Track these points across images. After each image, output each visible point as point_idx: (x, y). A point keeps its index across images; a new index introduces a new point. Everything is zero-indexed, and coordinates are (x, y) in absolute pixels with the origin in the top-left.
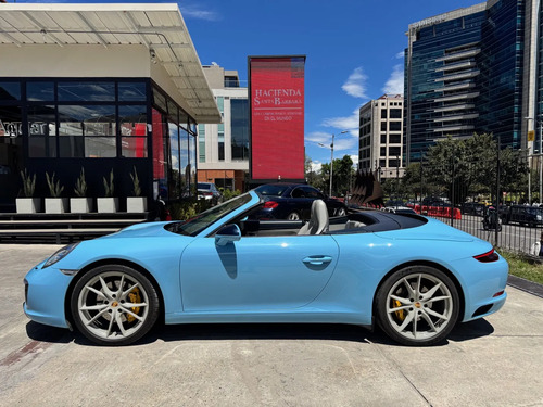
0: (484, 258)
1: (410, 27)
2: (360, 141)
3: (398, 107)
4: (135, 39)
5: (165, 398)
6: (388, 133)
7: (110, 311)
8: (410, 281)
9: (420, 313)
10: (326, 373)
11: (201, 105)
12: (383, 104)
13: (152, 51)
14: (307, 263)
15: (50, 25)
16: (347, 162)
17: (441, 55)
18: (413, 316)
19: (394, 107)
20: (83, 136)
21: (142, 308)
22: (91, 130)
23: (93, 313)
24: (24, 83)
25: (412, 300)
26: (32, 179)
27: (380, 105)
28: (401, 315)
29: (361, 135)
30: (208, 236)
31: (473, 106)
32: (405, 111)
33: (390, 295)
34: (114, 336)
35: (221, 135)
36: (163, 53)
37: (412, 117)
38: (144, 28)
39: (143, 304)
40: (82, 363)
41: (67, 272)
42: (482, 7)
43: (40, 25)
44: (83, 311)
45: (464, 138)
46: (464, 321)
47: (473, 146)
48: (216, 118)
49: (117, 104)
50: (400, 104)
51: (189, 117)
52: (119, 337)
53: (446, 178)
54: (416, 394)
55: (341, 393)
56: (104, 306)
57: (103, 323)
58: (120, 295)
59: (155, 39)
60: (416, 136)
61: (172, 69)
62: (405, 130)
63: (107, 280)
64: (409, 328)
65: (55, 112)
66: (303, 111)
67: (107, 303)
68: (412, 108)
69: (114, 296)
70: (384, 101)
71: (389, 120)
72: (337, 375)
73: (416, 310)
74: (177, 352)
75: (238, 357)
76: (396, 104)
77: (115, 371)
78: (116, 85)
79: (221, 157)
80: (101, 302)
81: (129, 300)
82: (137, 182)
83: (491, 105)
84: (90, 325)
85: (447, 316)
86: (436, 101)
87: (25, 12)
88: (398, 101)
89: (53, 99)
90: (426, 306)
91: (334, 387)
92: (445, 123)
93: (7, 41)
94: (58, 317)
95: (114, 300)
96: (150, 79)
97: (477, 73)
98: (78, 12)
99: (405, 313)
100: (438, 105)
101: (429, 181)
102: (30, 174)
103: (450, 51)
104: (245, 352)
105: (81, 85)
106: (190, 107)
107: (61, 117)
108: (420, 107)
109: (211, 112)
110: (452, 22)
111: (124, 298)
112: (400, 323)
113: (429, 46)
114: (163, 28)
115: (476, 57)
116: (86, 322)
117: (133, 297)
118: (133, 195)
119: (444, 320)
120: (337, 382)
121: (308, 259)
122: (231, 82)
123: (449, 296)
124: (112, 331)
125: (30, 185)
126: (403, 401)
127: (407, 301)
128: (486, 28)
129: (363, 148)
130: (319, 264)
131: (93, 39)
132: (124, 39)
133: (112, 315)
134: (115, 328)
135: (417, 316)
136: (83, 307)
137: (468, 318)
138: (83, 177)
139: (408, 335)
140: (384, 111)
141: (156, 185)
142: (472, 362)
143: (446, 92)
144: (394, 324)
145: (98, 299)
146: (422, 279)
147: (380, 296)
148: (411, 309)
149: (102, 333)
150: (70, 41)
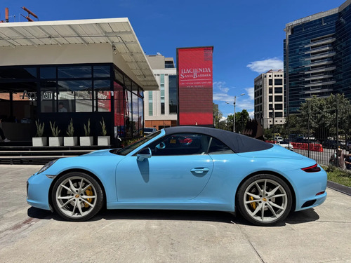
0: (308, 170)
1: (287, 25)
2: (255, 100)
3: (280, 78)
4: (103, 40)
5: (99, 250)
6: (274, 94)
7: (74, 200)
8: (259, 184)
9: (266, 205)
10: (200, 240)
11: (146, 79)
12: (270, 76)
13: (114, 46)
14: (193, 172)
15: (53, 33)
16: (244, 114)
17: (309, 43)
18: (261, 207)
19: (277, 78)
20: (75, 100)
21: (93, 199)
22: (81, 96)
23: (65, 201)
24: (38, 68)
25: (261, 196)
26: (42, 126)
27: (268, 76)
28: (254, 206)
29: (255, 96)
30: (133, 155)
31: (331, 76)
32: (285, 80)
33: (247, 193)
34: (76, 216)
35: (163, 98)
36: (120, 47)
37: (290, 84)
38: (109, 33)
39: (94, 197)
40: (56, 230)
41: (50, 176)
42: (335, 11)
43: (48, 34)
44: (59, 200)
45: (325, 97)
46: (296, 210)
47: (331, 103)
48: (155, 87)
49: (93, 79)
50: (281, 76)
51: (139, 86)
52: (79, 216)
53: (313, 125)
54: (254, 252)
55: (206, 251)
56: (71, 197)
57: (70, 207)
58: (80, 190)
59: (116, 40)
60: (292, 97)
61: (127, 57)
62: (285, 92)
63: (73, 181)
64: (259, 214)
65: (56, 85)
66: (212, 81)
67: (73, 195)
68: (290, 78)
69: (77, 191)
70: (271, 74)
71: (274, 86)
72: (207, 241)
73: (263, 203)
74: (112, 225)
75: (148, 230)
76: (278, 76)
77: (74, 235)
78: (92, 68)
79: (163, 112)
80: (69, 195)
81: (86, 194)
82: (104, 127)
83: (344, 75)
84: (62, 208)
85: (283, 208)
86: (306, 73)
87: (39, 26)
88: (280, 74)
89: (55, 77)
90: (270, 200)
91: (203, 247)
92: (313, 87)
93: (29, 43)
94: (44, 204)
95: (77, 194)
96: (112, 63)
97: (333, 54)
98: (69, 25)
99: (257, 204)
100: (308, 76)
101: (301, 126)
102: (41, 122)
103: (314, 40)
104: (154, 227)
105: (71, 69)
106: (139, 80)
107: (61, 88)
108: (295, 77)
109: (153, 83)
110: (315, 21)
111: (83, 193)
112: (253, 210)
113: (300, 37)
114: (120, 32)
115: (333, 43)
116: (60, 206)
117: (88, 192)
118: (102, 135)
119: (282, 210)
120: (206, 245)
121: (193, 170)
122: (169, 65)
123: (285, 194)
124: (75, 212)
125: (41, 130)
126: (244, 256)
127: (257, 197)
128: (339, 24)
129: (257, 105)
130: (201, 173)
131: (79, 41)
132: (97, 40)
133: (75, 202)
134: (77, 211)
135: (264, 206)
136: (59, 197)
137: (299, 208)
138: (72, 124)
139: (258, 218)
140: (271, 81)
141: (116, 128)
142: (298, 236)
143: (312, 67)
144: (249, 211)
145: (68, 193)
146: (267, 183)
147: (239, 194)
148: (260, 202)
149: (69, 213)
150: (66, 42)
